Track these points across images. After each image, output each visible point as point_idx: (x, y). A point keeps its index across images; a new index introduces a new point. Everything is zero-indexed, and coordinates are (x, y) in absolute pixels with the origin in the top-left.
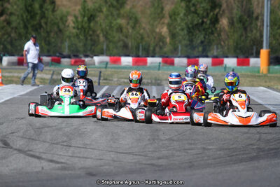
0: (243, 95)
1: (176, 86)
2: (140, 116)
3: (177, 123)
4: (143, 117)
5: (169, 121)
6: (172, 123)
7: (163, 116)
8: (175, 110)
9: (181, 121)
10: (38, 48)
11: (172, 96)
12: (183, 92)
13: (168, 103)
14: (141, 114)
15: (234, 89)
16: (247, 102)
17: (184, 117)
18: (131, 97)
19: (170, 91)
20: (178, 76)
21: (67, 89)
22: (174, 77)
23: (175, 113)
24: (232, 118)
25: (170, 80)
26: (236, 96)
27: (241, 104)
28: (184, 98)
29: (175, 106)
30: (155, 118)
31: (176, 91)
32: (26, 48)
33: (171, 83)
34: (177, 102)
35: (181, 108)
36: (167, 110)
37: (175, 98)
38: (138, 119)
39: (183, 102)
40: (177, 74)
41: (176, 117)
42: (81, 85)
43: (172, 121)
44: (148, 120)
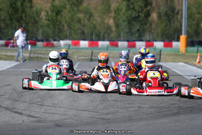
1: (151, 65)
2: (123, 89)
3: (152, 95)
4: (125, 90)
5: (145, 94)
6: (148, 95)
7: (141, 89)
8: (150, 84)
9: (155, 94)
10: (25, 35)
11: (148, 73)
13: (145, 79)
14: (123, 88)
17: (157, 91)
18: (103, 73)
20: (153, 57)
21: (54, 67)
22: (149, 58)
23: (150, 87)
25: (147, 60)
28: (157, 75)
29: (150, 82)
30: (134, 91)
31: (151, 69)
32: (16, 35)
34: (152, 78)
35: (155, 83)
36: (144, 84)
37: (150, 74)
38: (121, 91)
39: (157, 78)
41: (150, 91)
42: (65, 64)
43: (148, 94)
44: (129, 93)
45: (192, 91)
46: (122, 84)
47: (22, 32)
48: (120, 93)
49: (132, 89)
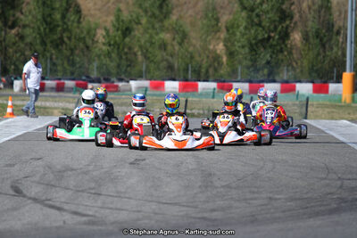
0: (180, 118)
1: (140, 108)
2: (102, 140)
4: (104, 141)
8: (137, 132)
12: (147, 115)
13: (130, 126)
14: (102, 138)
15: (175, 112)
16: (184, 126)
19: (134, 113)
20: (143, 98)
22: (138, 99)
24: (167, 142)
25: (135, 101)
26: (173, 118)
27: (178, 127)
28: (146, 121)
29: (137, 130)
30: (116, 142)
31: (139, 113)
32: (25, 69)
33: (135, 105)
34: (139, 125)
37: (137, 120)
38: (99, 142)
40: (141, 95)
44: (109, 144)
45: (144, 141)
46: (101, 133)
47: (36, 65)
48: (98, 145)
49: (114, 139)
